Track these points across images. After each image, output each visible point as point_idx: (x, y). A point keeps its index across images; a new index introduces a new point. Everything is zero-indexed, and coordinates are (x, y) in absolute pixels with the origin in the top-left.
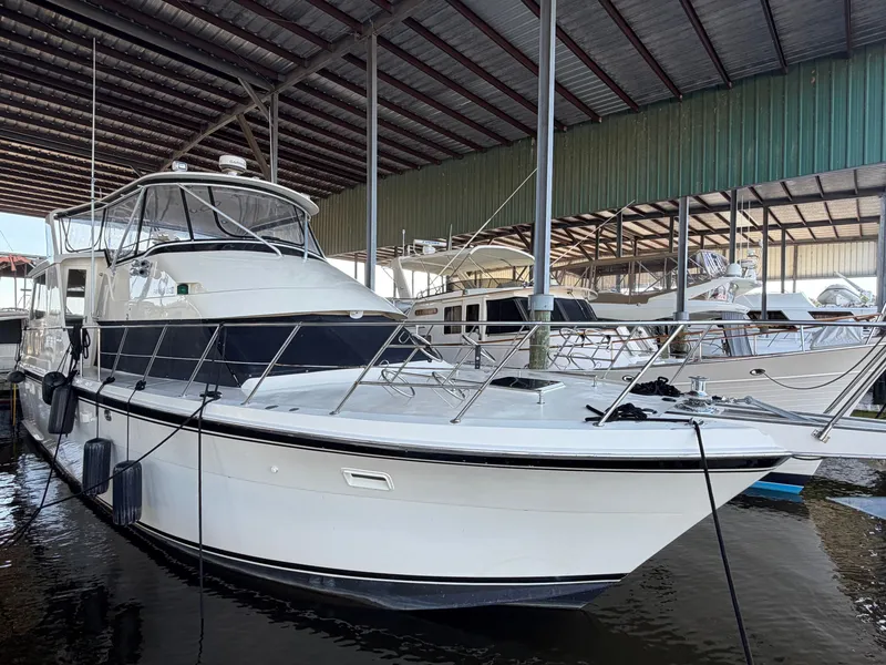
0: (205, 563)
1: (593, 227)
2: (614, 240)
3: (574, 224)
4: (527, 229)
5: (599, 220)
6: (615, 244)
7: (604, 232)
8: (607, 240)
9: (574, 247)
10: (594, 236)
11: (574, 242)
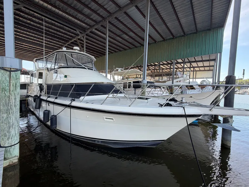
0: (72, 137)
1: (154, 67)
2: (158, 69)
3: (150, 66)
4: (140, 67)
5: (155, 65)
6: (158, 70)
7: (156, 68)
8: (156, 69)
9: (150, 71)
10: (154, 68)
11: (150, 70)
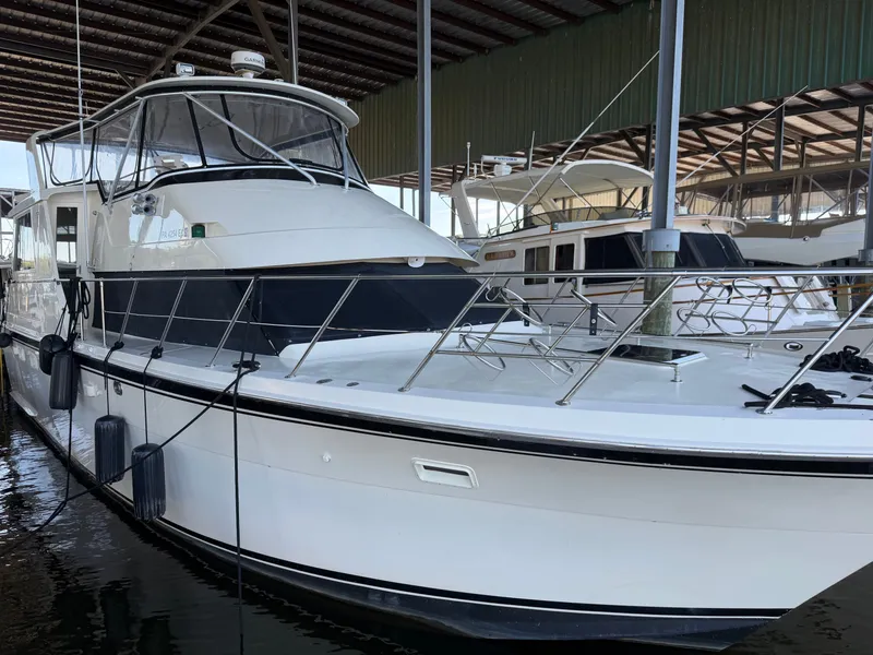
1: (739, 126)
2: (769, 143)
3: (711, 122)
4: (641, 132)
5: (749, 116)
6: (772, 149)
7: (756, 133)
8: (759, 145)
9: (714, 157)
10: (739, 138)
11: (711, 149)
